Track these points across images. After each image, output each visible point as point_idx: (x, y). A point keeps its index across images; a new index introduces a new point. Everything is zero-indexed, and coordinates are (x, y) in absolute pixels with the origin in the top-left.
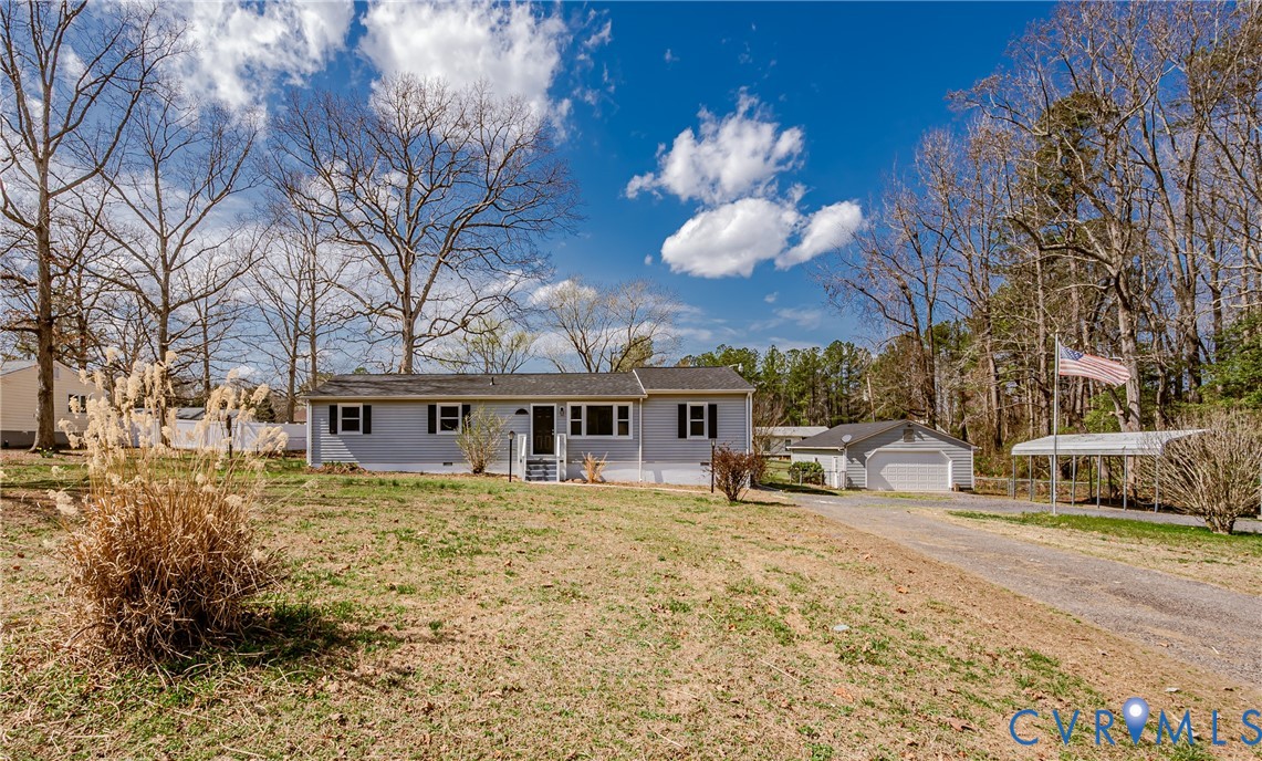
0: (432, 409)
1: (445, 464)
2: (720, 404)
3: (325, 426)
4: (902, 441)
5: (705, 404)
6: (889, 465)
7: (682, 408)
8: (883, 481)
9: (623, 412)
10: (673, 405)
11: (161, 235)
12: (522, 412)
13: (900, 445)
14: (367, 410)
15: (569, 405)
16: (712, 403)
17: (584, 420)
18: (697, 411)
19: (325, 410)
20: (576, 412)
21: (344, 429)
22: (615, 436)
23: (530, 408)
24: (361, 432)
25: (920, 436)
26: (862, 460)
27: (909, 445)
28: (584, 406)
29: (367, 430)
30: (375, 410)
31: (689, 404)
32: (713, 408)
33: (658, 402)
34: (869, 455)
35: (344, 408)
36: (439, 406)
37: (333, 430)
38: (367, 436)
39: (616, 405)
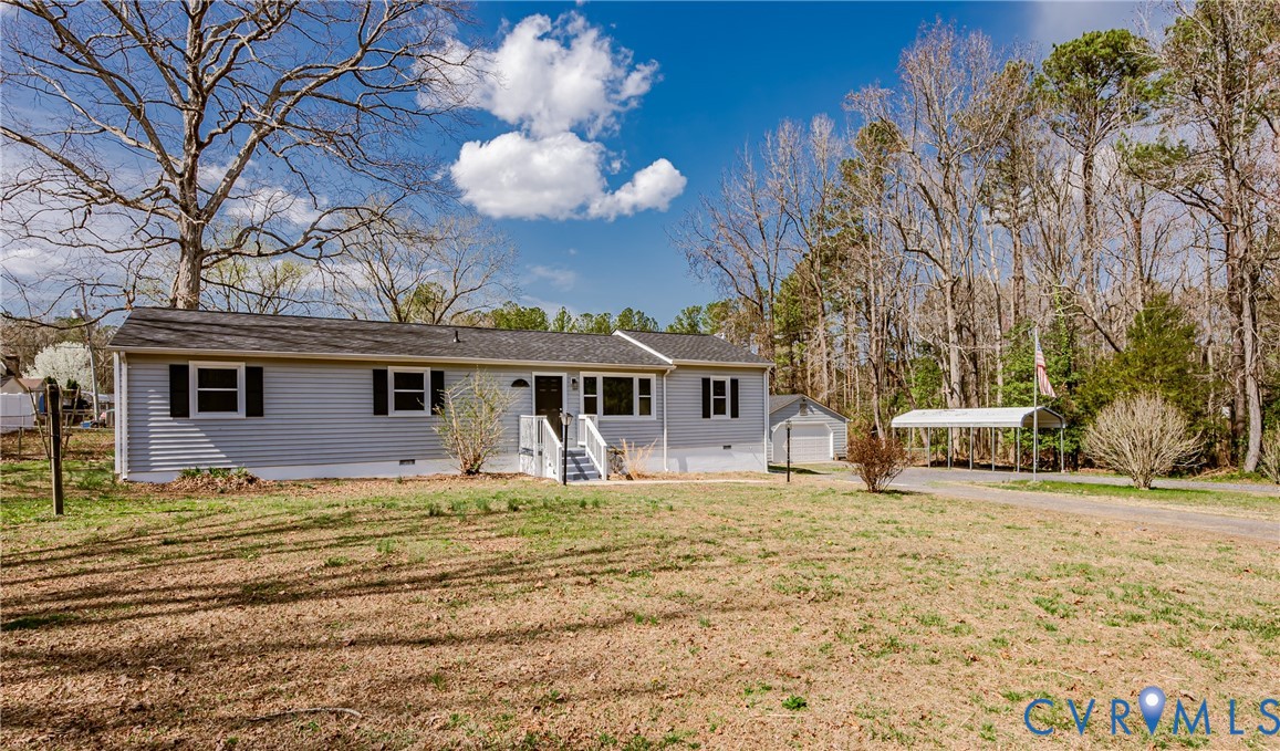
0: (380, 377)
1: (402, 462)
2: (743, 379)
3: (159, 402)
4: (798, 415)
5: (727, 379)
9: (645, 385)
10: (698, 379)
12: (520, 383)
13: (797, 419)
14: (255, 376)
15: (582, 375)
16: (734, 377)
17: (600, 396)
18: (720, 386)
19: (160, 375)
20: (590, 384)
21: (201, 409)
22: (636, 416)
23: (531, 377)
24: (241, 413)
27: (803, 419)
28: (599, 376)
29: (255, 409)
30: (271, 375)
31: (713, 378)
32: (734, 383)
33: (684, 375)
34: (774, 428)
35: (201, 371)
36: (391, 370)
37: (179, 409)
38: (255, 420)
39: (636, 377)
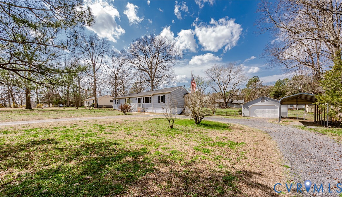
2: (166, 95)
3: (115, 103)
4: (260, 102)
6: (257, 110)
7: (159, 96)
8: (255, 114)
9: (150, 98)
10: (158, 96)
11: (115, 74)
12: (136, 99)
13: (260, 103)
14: (119, 100)
15: (143, 97)
17: (145, 100)
18: (162, 97)
19: (115, 101)
20: (144, 98)
22: (149, 103)
24: (118, 104)
25: (267, 100)
26: (248, 108)
27: (263, 103)
28: (145, 97)
32: (164, 96)
33: (155, 96)
34: (250, 106)
35: (117, 100)
36: (127, 99)
37: (116, 104)
39: (149, 97)
